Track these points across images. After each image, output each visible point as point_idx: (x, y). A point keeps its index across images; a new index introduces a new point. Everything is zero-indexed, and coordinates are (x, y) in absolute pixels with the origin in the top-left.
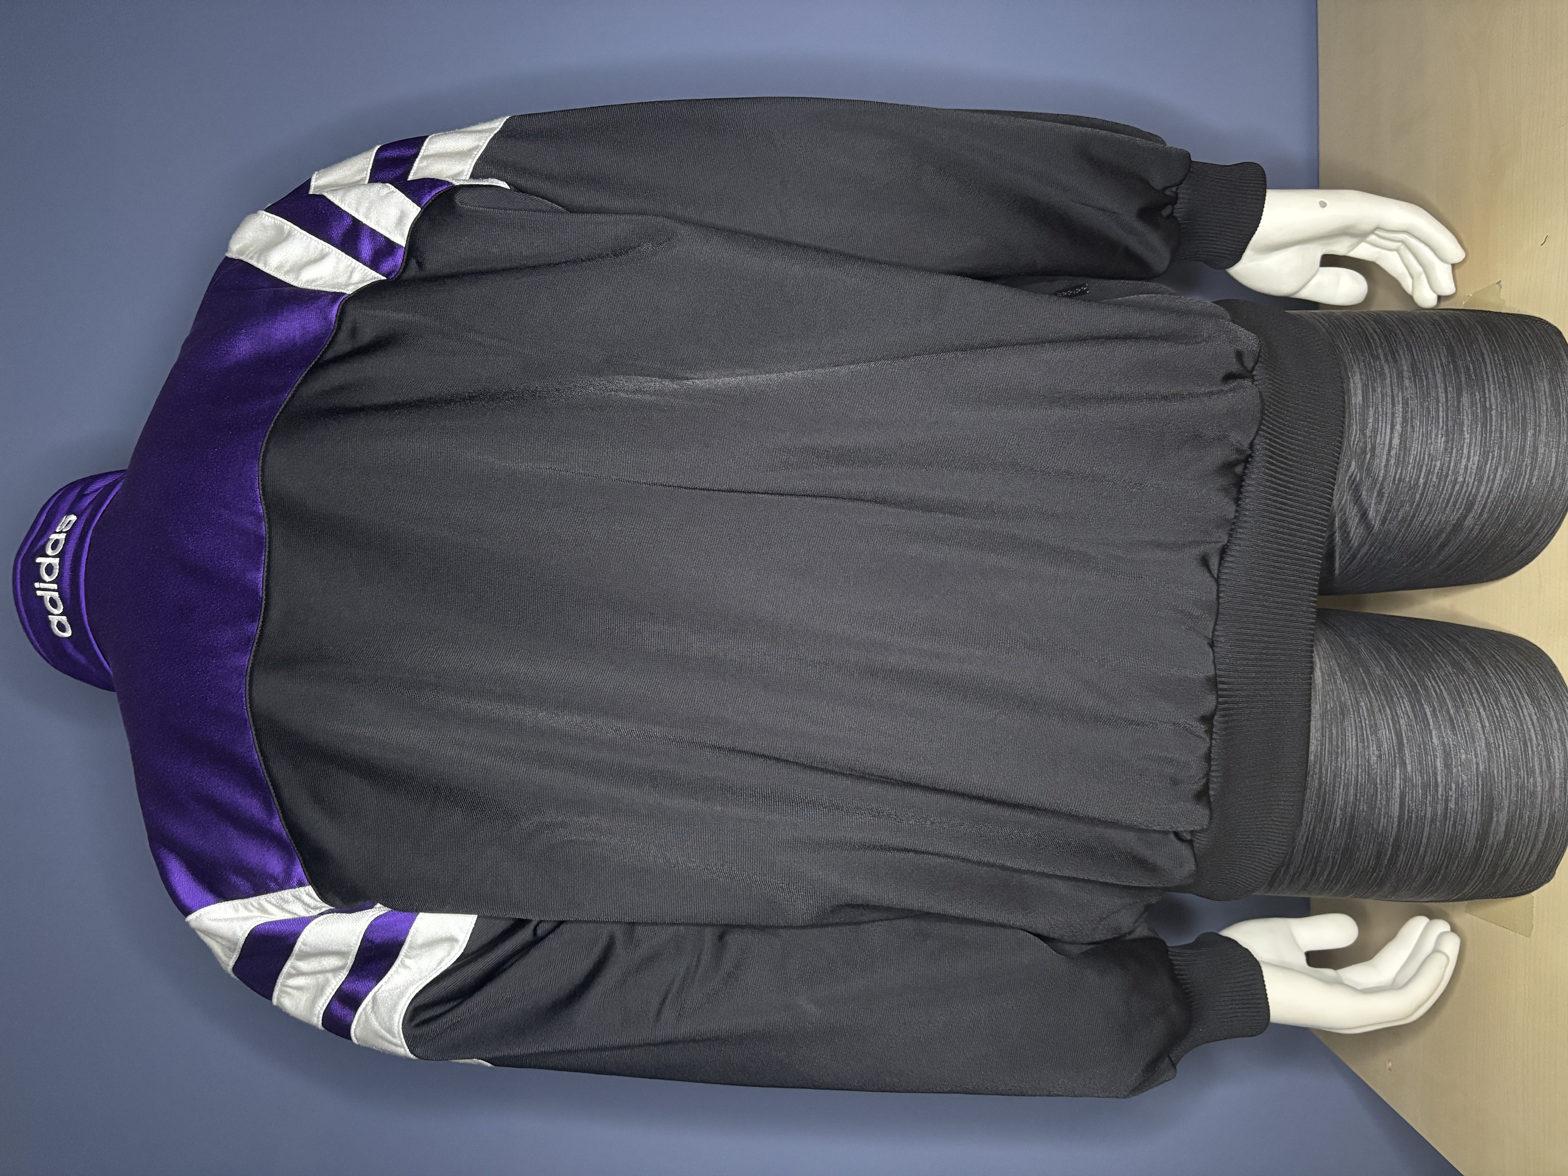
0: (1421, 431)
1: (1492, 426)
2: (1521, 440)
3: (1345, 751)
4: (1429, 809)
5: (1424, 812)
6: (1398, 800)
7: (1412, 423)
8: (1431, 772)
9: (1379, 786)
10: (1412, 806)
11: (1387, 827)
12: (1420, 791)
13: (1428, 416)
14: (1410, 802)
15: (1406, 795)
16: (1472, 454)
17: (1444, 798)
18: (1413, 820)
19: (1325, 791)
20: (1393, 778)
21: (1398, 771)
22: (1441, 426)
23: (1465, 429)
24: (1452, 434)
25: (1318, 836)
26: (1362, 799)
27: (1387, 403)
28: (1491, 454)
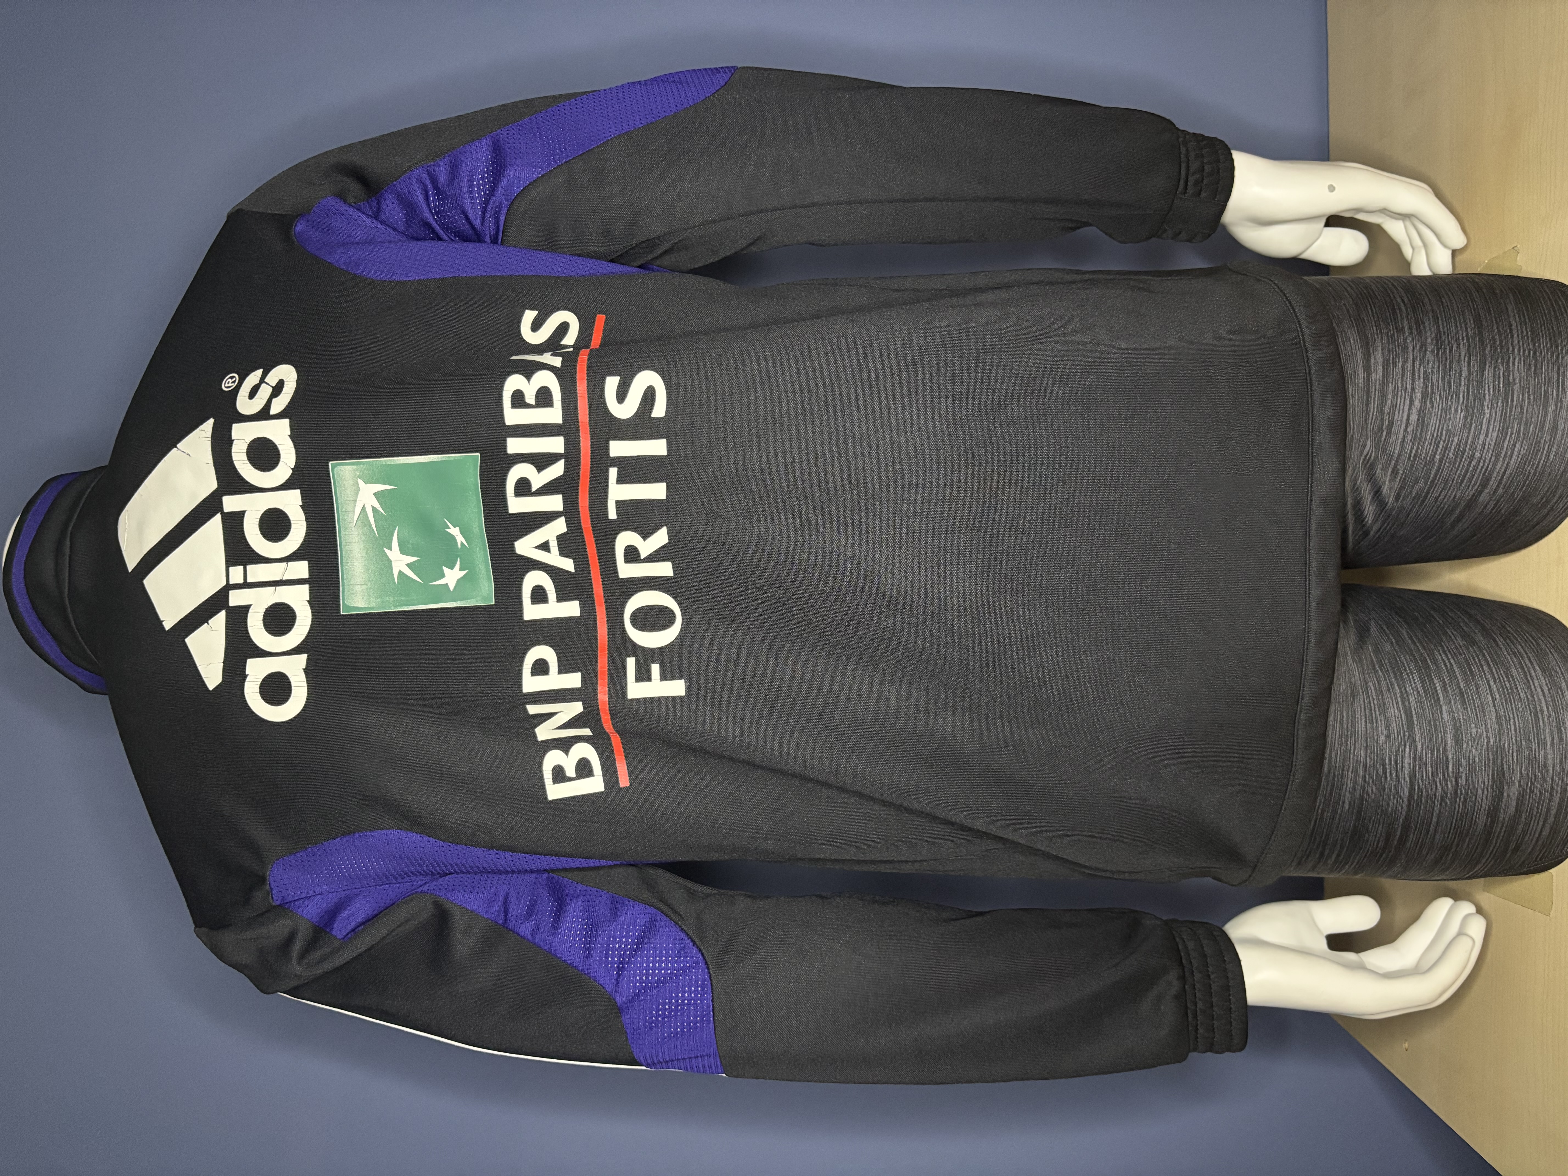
0: (1441, 406)
1: (1513, 401)
2: (1542, 416)
3: (1354, 734)
4: (1439, 787)
5: (1434, 790)
6: (1408, 779)
7: (1431, 399)
8: (1441, 749)
9: (1388, 767)
10: (1423, 785)
11: (1396, 808)
12: (1430, 769)
13: (1449, 391)
14: (1420, 781)
15: (1416, 774)
16: (1491, 430)
17: (1454, 775)
18: (1424, 799)
19: (1334, 774)
20: (1403, 757)
21: (1408, 750)
22: (1461, 402)
23: (1486, 403)
24: (1472, 411)
25: (1326, 820)
26: (1371, 780)
27: (1407, 378)
28: (1510, 430)
